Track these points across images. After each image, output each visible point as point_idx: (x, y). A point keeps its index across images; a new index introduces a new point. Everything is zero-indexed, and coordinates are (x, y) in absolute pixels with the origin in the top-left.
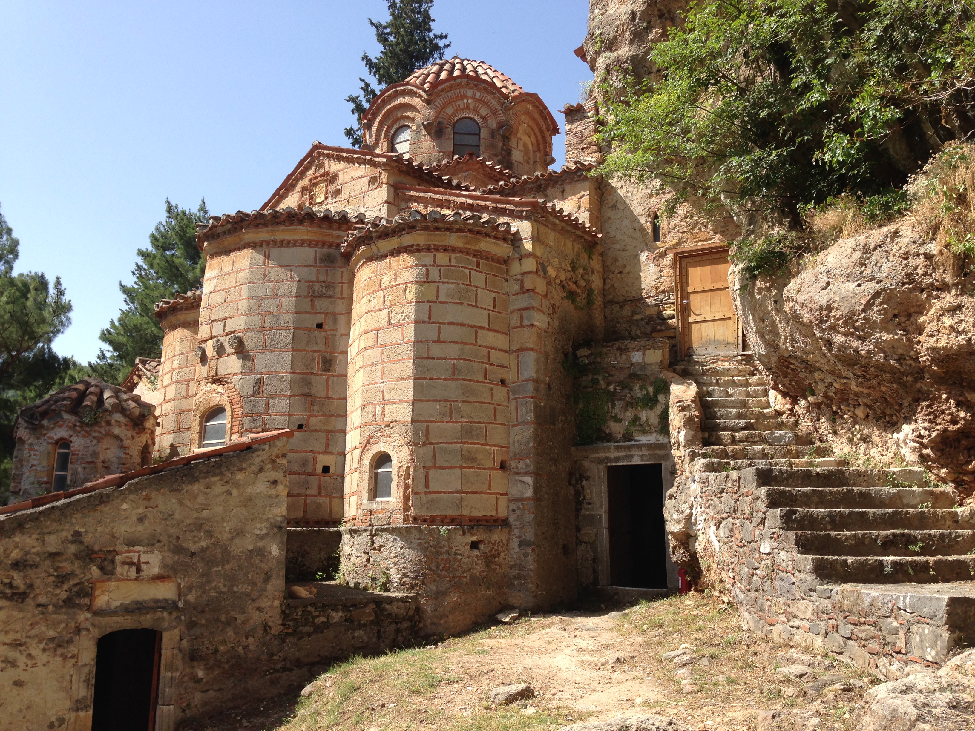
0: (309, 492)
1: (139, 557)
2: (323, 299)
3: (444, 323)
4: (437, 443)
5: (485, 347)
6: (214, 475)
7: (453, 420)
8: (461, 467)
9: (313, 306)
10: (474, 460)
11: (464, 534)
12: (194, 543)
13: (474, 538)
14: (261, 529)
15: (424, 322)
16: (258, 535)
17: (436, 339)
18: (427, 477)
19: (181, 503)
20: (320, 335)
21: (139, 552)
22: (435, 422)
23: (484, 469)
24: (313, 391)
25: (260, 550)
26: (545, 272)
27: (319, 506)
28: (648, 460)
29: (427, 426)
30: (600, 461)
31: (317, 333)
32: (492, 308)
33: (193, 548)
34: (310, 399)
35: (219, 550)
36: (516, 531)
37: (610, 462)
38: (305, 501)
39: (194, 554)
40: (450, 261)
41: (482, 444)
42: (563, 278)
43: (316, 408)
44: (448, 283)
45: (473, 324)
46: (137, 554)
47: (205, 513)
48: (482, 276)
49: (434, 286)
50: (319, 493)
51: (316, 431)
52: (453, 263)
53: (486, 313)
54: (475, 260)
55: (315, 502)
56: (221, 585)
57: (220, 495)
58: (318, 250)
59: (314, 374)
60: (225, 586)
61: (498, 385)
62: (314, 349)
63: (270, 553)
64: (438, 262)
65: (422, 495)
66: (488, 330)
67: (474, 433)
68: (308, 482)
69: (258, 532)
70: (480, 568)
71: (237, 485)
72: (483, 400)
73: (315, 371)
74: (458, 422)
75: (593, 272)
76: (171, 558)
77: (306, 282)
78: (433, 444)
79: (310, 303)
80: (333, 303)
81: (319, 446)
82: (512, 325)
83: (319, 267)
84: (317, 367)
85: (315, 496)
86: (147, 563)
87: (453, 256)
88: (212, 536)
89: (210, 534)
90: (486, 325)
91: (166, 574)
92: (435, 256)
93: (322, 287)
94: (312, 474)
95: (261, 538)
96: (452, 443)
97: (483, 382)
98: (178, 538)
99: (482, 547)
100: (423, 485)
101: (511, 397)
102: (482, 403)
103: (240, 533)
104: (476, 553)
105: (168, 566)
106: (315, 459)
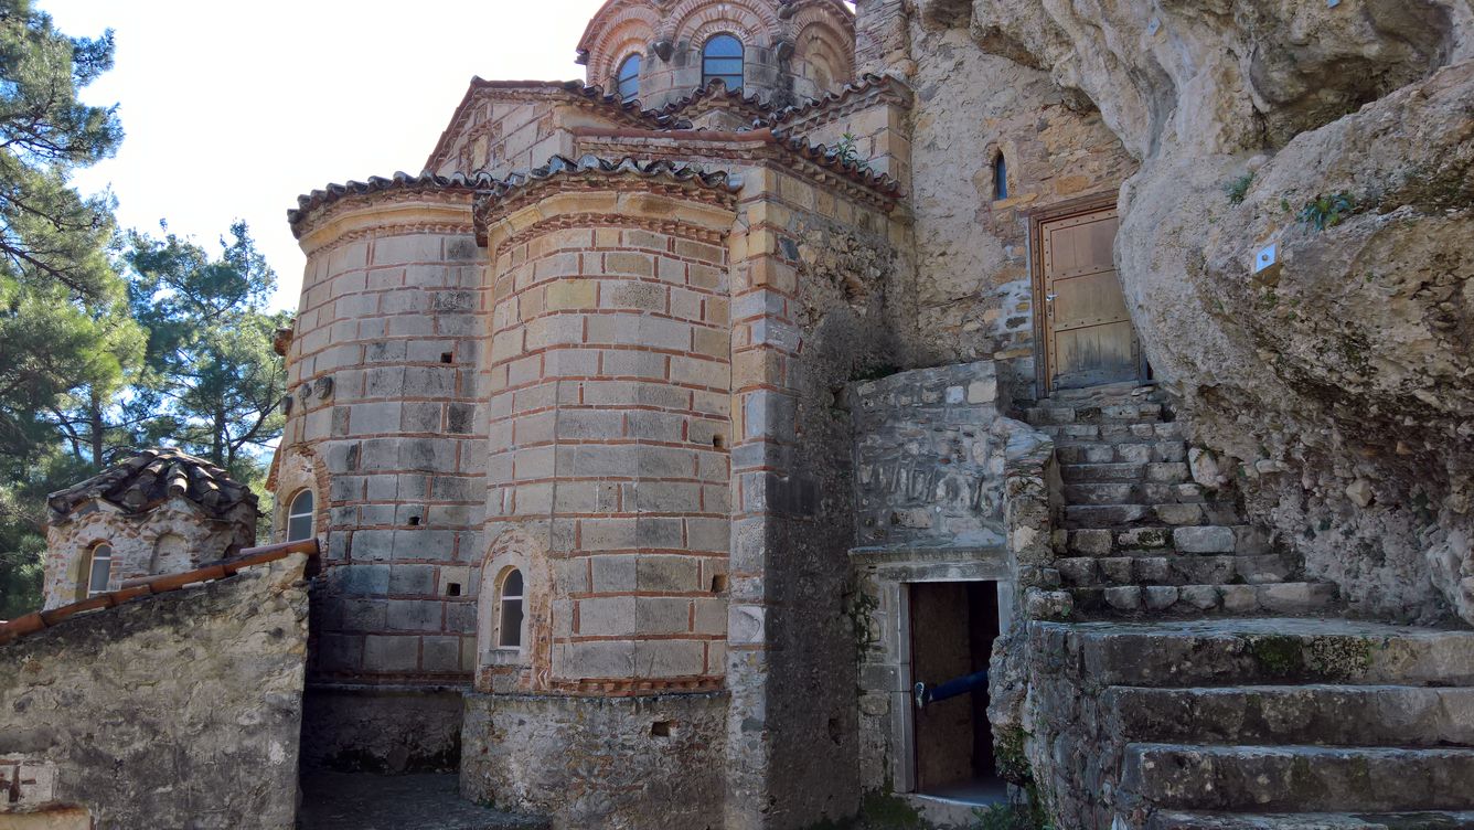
0: (427, 627)
1: (16, 772)
2: (453, 315)
3: (609, 347)
4: (594, 553)
5: (684, 385)
6: (162, 623)
7: (624, 511)
8: (637, 594)
9: (436, 327)
10: (662, 579)
11: (638, 711)
12: (122, 745)
13: (660, 718)
14: (251, 717)
15: (576, 346)
16: (243, 727)
17: (595, 374)
18: (576, 612)
19: (97, 675)
20: (446, 372)
21: (17, 762)
22: (592, 516)
23: (680, 595)
24: (435, 464)
25: (249, 754)
26: (794, 254)
27: (443, 649)
28: (974, 575)
29: (579, 523)
30: (895, 575)
31: (442, 370)
32: (698, 320)
33: (120, 754)
34: (429, 476)
35: (167, 756)
36: (738, 702)
37: (911, 577)
38: (421, 640)
39: (120, 763)
40: (620, 240)
41: (677, 552)
42: (831, 264)
43: (439, 490)
44: (617, 278)
45: (663, 346)
46: (12, 768)
47: (145, 691)
48: (680, 266)
49: (591, 285)
50: (443, 629)
51: (439, 528)
52: (626, 244)
53: (688, 326)
54: (665, 237)
55: (435, 644)
56: (171, 818)
57: (172, 660)
58: (447, 238)
59: (437, 435)
60: (178, 819)
61: (708, 449)
62: (436, 395)
63: (268, 759)
64: (600, 244)
65: (568, 645)
66: (690, 355)
67: (662, 532)
68: (424, 611)
69: (246, 722)
70: (669, 769)
71: (206, 641)
72: (679, 476)
73: (439, 431)
74: (631, 515)
75: (894, 255)
76: (76, 774)
77: (426, 289)
78: (587, 553)
79: (432, 323)
80: (469, 321)
81: (441, 553)
82: (734, 346)
83: (450, 265)
84: (442, 424)
85: (437, 634)
86: (31, 782)
87: (626, 231)
88: (156, 733)
89: (152, 729)
90: (686, 347)
91: (67, 802)
92: (594, 233)
93: (452, 296)
94: (434, 598)
95: (251, 732)
96: (621, 552)
97: (681, 446)
98: (90, 737)
99: (673, 732)
100: (569, 626)
101: (733, 468)
102: (677, 480)
103: (211, 724)
104: (661, 742)
105: (70, 787)
106: (437, 573)
